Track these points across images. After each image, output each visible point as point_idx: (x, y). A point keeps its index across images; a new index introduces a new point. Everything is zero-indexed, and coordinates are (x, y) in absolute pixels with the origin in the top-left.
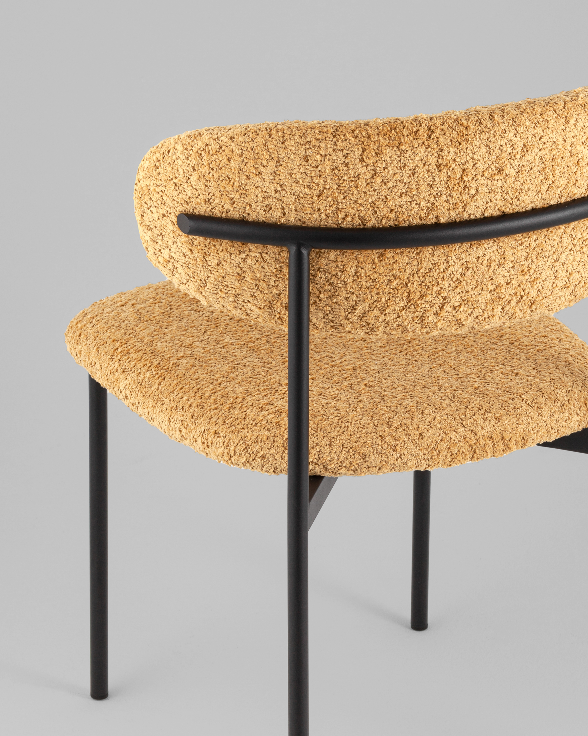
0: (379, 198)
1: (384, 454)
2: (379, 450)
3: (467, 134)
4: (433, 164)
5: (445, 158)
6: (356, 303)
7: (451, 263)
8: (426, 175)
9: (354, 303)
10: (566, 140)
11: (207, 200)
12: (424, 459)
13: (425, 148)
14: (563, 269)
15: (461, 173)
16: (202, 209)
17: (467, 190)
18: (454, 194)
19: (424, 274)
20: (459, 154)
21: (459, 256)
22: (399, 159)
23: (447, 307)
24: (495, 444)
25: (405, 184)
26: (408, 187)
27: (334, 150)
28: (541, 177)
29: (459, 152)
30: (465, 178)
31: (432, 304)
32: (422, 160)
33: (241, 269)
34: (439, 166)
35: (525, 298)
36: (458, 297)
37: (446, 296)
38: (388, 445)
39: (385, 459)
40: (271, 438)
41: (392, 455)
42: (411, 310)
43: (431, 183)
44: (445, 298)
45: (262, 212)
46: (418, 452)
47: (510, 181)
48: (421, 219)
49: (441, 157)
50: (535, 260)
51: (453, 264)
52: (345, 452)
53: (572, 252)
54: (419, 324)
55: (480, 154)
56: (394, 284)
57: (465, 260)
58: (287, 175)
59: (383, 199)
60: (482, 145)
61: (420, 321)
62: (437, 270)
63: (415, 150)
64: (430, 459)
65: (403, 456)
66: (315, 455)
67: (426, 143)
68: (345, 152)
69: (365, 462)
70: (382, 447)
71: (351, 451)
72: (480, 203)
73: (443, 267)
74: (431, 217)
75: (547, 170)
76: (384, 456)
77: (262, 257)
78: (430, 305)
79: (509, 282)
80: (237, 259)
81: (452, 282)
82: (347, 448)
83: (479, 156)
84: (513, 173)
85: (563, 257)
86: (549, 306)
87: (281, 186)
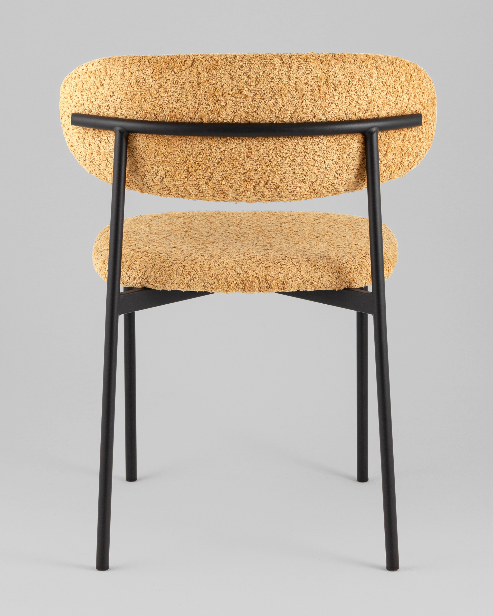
0: (165, 103)
1: (183, 276)
2: (180, 273)
3: (216, 65)
4: (195, 82)
5: (202, 79)
6: (158, 172)
7: (214, 150)
8: (191, 89)
9: (156, 172)
10: (291, 79)
11: (83, 104)
12: (209, 284)
13: (189, 71)
14: (299, 168)
15: (214, 90)
16: (81, 110)
17: (219, 102)
18: (210, 103)
19: (196, 156)
20: (211, 77)
21: (219, 146)
22: (174, 77)
23: (213, 180)
24: (261, 283)
25: (179, 94)
26: (181, 97)
27: (138, 70)
28: (272, 101)
29: (211, 76)
30: (217, 94)
31: (204, 177)
32: (188, 79)
33: (99, 148)
34: (199, 84)
35: (270, 182)
36: (221, 174)
37: (213, 172)
38: (186, 271)
39: (183, 279)
40: (125, 262)
41: (188, 277)
42: (190, 179)
43: (195, 95)
44: (212, 174)
45: (105, 110)
46: (205, 278)
47: (249, 100)
48: (191, 118)
49: (199, 78)
50: (274, 157)
51: (215, 151)
52: (160, 273)
53: (306, 158)
54: (198, 189)
55: (225, 79)
56: (178, 160)
57: (223, 150)
58: (115, 85)
59: (167, 103)
60: (226, 73)
61: (198, 188)
62: (205, 154)
63: (183, 72)
64: (213, 284)
65: (195, 279)
66: (143, 272)
67: (190, 68)
68: (144, 71)
69: (171, 280)
70: (182, 272)
71: (164, 272)
72: (229, 111)
73: (208, 152)
74: (197, 117)
75: (276, 97)
76: (182, 277)
77: (108, 139)
78: (203, 177)
79: (256, 169)
80: (97, 140)
81: (215, 163)
82: (162, 270)
83: (225, 80)
84: (251, 95)
85: (299, 160)
86: (292, 192)
87: (113, 93)
